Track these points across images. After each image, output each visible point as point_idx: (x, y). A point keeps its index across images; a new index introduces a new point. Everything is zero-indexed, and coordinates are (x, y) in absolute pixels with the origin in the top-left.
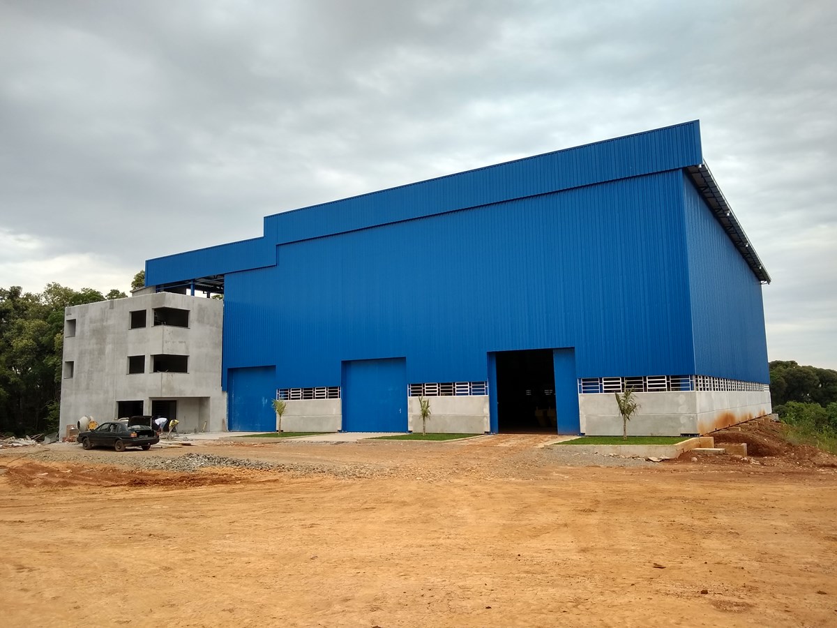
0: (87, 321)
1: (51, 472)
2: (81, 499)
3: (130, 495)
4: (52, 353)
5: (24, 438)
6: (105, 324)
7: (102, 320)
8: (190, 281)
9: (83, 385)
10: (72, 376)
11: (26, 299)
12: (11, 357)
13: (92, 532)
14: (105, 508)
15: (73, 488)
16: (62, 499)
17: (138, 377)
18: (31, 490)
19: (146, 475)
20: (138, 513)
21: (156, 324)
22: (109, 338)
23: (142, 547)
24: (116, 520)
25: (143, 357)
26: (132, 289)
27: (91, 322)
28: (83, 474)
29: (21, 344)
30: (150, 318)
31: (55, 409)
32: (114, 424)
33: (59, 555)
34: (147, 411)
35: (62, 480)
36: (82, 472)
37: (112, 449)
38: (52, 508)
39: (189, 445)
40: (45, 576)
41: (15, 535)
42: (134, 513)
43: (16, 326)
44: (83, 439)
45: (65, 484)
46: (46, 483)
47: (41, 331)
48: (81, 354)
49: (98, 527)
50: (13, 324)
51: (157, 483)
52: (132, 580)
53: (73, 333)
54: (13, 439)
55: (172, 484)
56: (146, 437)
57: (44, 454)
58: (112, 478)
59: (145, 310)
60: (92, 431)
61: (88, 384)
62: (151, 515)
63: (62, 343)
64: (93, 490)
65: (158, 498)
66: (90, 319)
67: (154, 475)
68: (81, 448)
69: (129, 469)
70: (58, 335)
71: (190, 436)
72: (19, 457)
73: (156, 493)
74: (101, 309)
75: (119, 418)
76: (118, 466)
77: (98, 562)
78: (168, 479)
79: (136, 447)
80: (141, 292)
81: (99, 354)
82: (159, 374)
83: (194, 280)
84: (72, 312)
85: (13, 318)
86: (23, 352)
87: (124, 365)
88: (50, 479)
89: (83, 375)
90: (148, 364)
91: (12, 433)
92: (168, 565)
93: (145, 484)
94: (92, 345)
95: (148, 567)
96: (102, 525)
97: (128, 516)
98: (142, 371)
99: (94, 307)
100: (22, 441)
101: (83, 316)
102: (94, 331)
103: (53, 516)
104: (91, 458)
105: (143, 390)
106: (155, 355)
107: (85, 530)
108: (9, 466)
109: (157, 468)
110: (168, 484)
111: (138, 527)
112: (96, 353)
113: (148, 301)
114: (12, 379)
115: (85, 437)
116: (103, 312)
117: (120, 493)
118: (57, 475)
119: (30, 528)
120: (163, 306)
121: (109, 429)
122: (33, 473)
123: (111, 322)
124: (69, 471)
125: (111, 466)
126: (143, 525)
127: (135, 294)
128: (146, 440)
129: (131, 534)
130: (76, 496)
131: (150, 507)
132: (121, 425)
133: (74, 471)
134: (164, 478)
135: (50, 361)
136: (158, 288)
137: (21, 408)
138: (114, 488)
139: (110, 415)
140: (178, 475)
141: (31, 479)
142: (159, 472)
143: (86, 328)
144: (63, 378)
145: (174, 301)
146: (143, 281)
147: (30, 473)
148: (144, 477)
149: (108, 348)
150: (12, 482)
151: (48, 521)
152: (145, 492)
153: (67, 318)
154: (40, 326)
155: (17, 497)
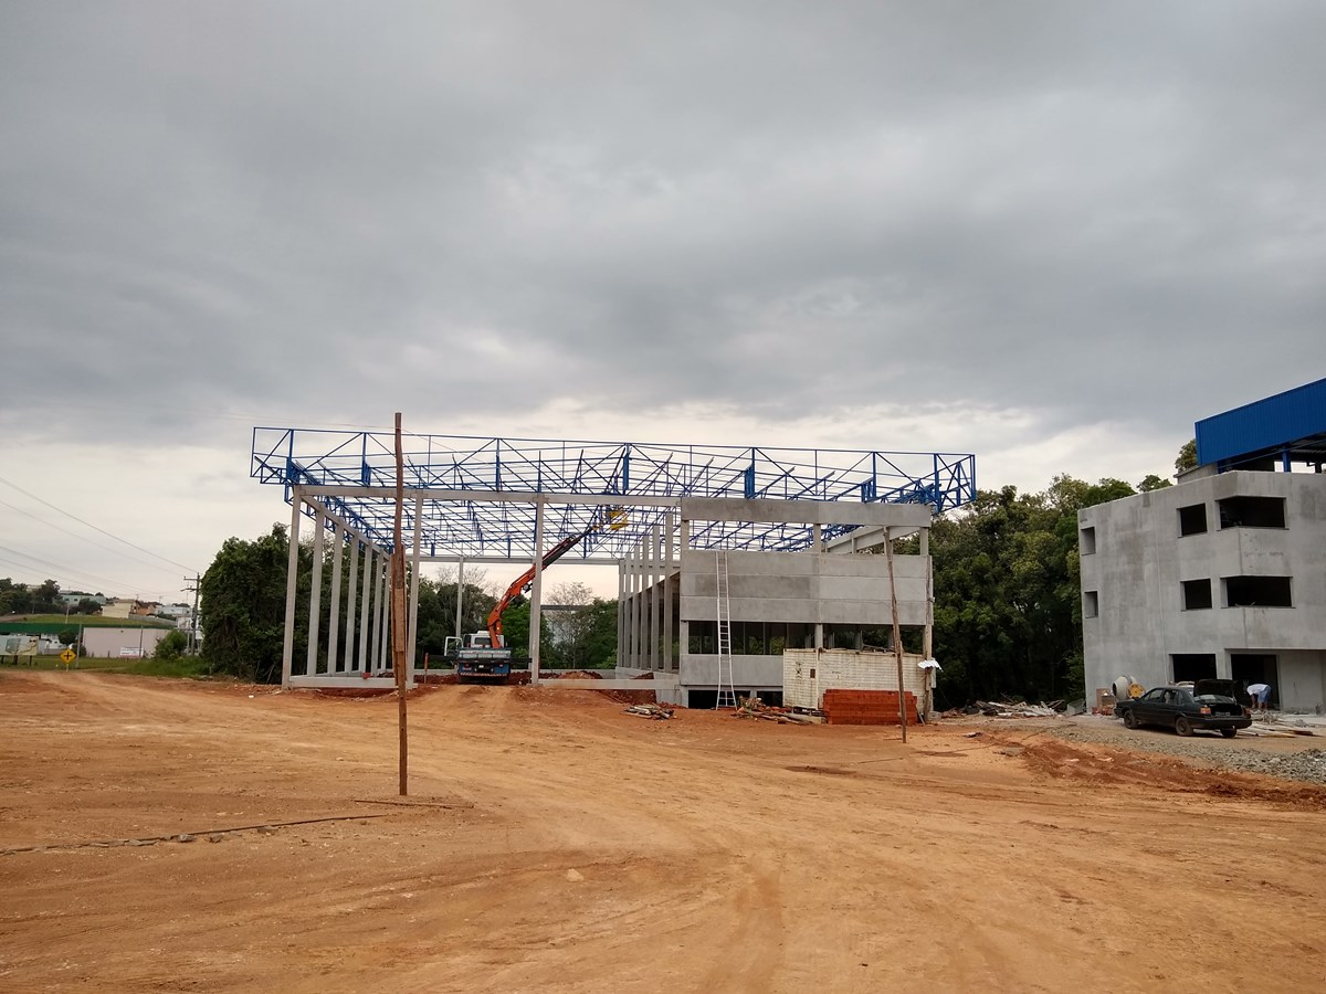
0: (1111, 529)
1: (1084, 758)
2: (1135, 805)
3: (1214, 809)
4: (1065, 579)
5: (1038, 704)
6: (1138, 531)
7: (1134, 525)
8: (1279, 447)
9: (1115, 628)
10: (1096, 614)
11: (1024, 503)
12: (1011, 588)
13: (1164, 861)
14: (1176, 825)
15: (1119, 786)
16: (1107, 801)
17: (1201, 614)
18: (1060, 781)
19: (1236, 779)
20: (1234, 842)
21: (1225, 525)
22: (1148, 552)
23: (1252, 900)
24: (1198, 847)
25: (1207, 583)
26: (1176, 471)
27: (1117, 530)
28: (1131, 767)
29: (1024, 568)
30: (1213, 516)
31: (1077, 664)
32: (1170, 691)
33: (1118, 887)
34: (1224, 671)
35: (1102, 772)
36: (1129, 763)
37: (1172, 731)
38: (1096, 814)
39: (1309, 734)
40: (1102, 916)
41: (1049, 846)
42: (1226, 841)
43: (1014, 543)
44: (1123, 712)
45: (1107, 779)
46: (1078, 774)
47: (1048, 548)
48: (1108, 579)
49: (1171, 854)
50: (1010, 539)
51: (1257, 794)
52: (1245, 954)
53: (1092, 549)
54: (1023, 705)
55: (1288, 800)
56: (1227, 716)
57: (1069, 730)
58: (1179, 778)
59: (1204, 505)
60: (1136, 699)
61: (1122, 627)
62: (1258, 849)
63: (1077, 565)
64: (1153, 794)
65: (1266, 822)
66: (1116, 525)
67: (1250, 782)
68: (1122, 725)
69: (1205, 766)
70: (1071, 553)
71: (1310, 719)
72: (1038, 731)
73: (1258, 812)
74: (1131, 508)
75: (1176, 681)
76: (1187, 761)
77: (1182, 911)
78: (1277, 791)
79: (1210, 732)
80: (1192, 475)
81: (1134, 579)
82: (1238, 611)
83: (1287, 445)
84: (1089, 517)
85: (1009, 532)
86: (1027, 579)
87: (1177, 595)
88: (1084, 769)
89: (1112, 612)
90: (1218, 593)
91: (1022, 697)
92: (1309, 943)
93: (1239, 796)
94: (1122, 565)
95: (1270, 938)
96: (1177, 852)
97: (1219, 844)
98: (1209, 605)
99: (1119, 507)
100: (1036, 710)
101: (1104, 521)
102: (1122, 543)
103: (1099, 826)
104: (1139, 743)
105: (1213, 637)
106: (1228, 579)
107: (1151, 856)
108: (1025, 743)
109: (1254, 769)
110: (1280, 800)
111: (1240, 866)
112: (1130, 578)
113: (1207, 489)
114: (1015, 619)
115: (1127, 709)
116: (1133, 511)
117: (1197, 804)
118: (1093, 764)
119: (1068, 839)
120: (1235, 494)
121: (1163, 699)
122: (1058, 757)
123: (1147, 528)
124: (1109, 759)
125: (1176, 758)
126: (1247, 864)
127: (1183, 479)
128: (1229, 723)
129: (1228, 876)
130: (1126, 799)
131: (1253, 835)
132: (1183, 692)
133: (1117, 759)
134: (1270, 788)
135: (1064, 593)
136: (1221, 466)
137: (1030, 661)
138: (1185, 795)
139: (1162, 676)
140: (1296, 785)
141: (1057, 767)
142: (1260, 776)
143: (1111, 540)
144: (1083, 617)
145: (1252, 484)
146: (1195, 458)
147: (1054, 756)
148: (1233, 783)
149: (1148, 569)
150: (1032, 766)
151: (1092, 832)
152: (1240, 807)
153: (1081, 526)
154: (1046, 541)
155: (1042, 790)
